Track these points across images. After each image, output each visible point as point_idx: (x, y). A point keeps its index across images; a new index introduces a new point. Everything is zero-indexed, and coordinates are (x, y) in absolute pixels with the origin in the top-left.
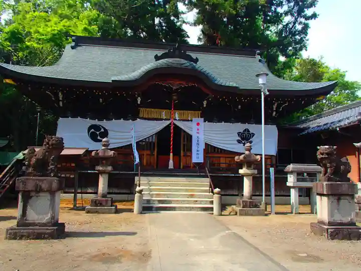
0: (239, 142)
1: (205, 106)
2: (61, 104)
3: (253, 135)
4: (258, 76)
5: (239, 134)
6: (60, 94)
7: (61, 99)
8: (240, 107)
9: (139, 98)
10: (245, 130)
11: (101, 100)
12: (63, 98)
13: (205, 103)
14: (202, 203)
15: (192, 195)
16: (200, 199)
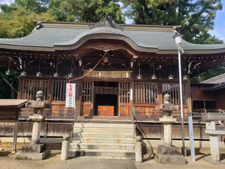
1: (132, 67)
2: (21, 67)
4: (174, 37)
6: (19, 59)
7: (21, 63)
8: (160, 66)
9: (80, 61)
11: (51, 63)
12: (22, 62)
13: (132, 64)
14: (127, 148)
15: (119, 140)
16: (125, 144)
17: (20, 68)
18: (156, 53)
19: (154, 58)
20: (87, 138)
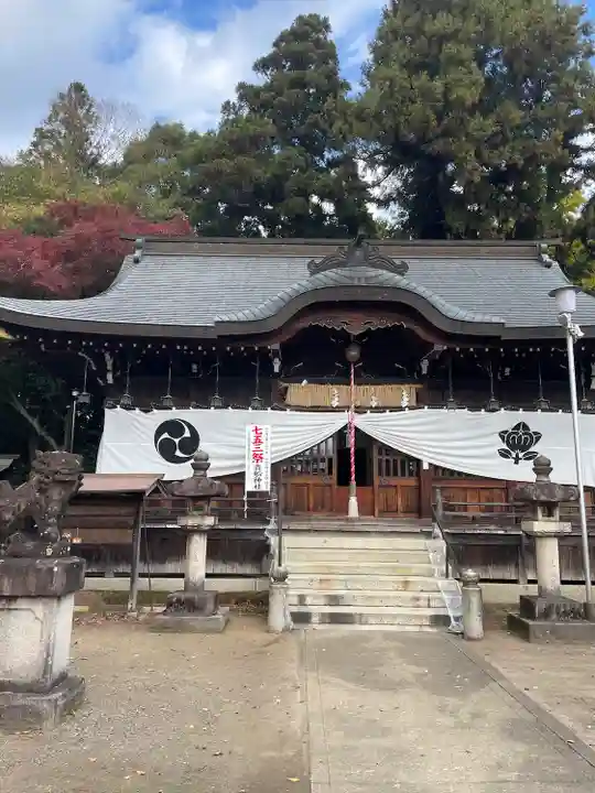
0: (504, 454)
1: (424, 372)
2: (110, 377)
3: (538, 436)
4: (554, 294)
5: (502, 435)
6: (107, 356)
7: (109, 367)
8: (507, 370)
9: (277, 360)
10: (519, 425)
11: (195, 366)
12: (114, 365)
13: (425, 365)
14: (432, 604)
15: (406, 582)
16: (425, 595)
17: (105, 380)
18: (500, 337)
19: (494, 352)
20: (319, 577)
